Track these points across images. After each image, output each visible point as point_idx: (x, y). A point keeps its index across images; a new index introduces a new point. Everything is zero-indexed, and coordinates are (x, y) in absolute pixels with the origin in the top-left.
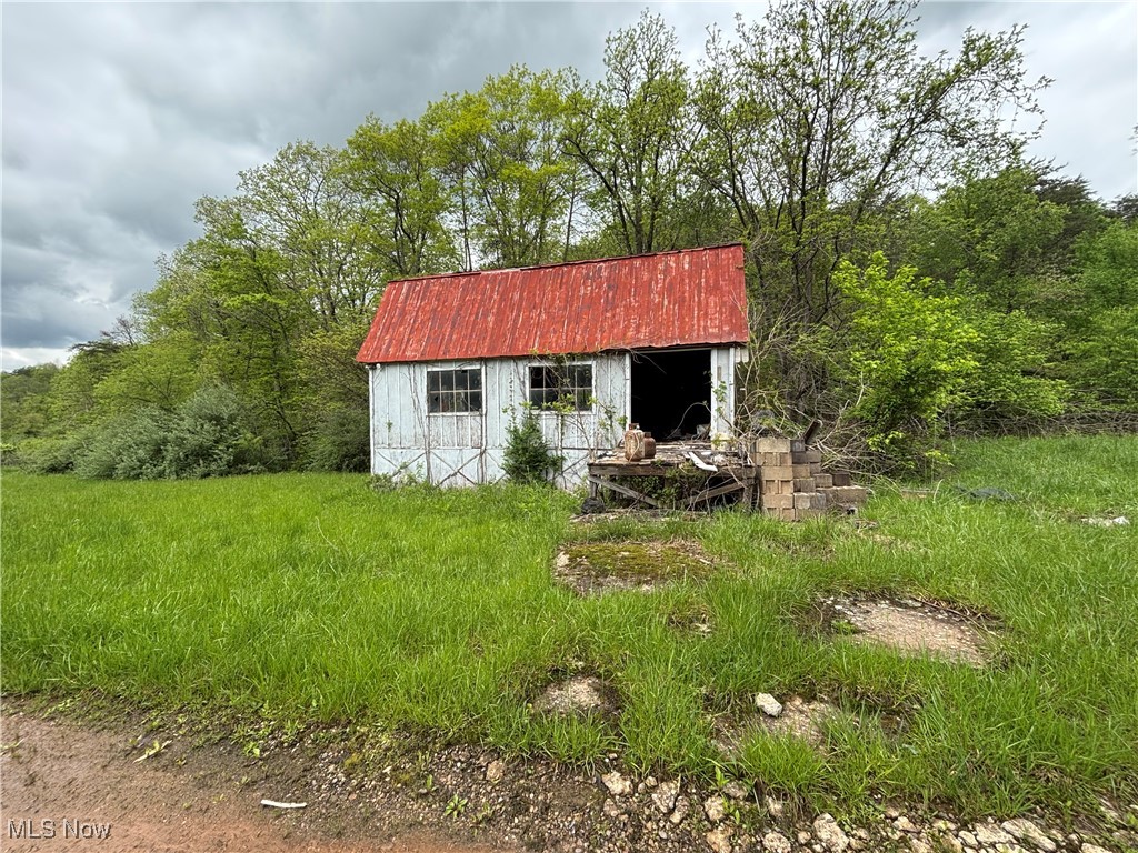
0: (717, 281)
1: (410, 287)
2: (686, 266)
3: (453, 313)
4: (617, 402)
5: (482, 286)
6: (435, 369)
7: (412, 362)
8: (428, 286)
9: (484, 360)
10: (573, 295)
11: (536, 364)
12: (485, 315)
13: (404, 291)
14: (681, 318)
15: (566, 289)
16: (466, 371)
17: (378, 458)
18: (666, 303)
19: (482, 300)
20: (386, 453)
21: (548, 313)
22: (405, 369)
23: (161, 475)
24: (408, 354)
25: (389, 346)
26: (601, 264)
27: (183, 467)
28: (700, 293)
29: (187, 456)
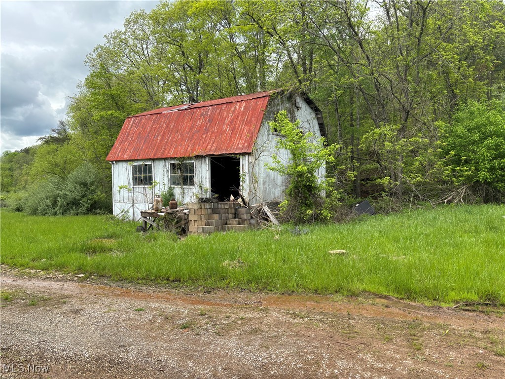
0: (251, 118)
1: (134, 120)
2: (242, 109)
3: (146, 135)
4: (204, 181)
5: (161, 120)
6: (136, 164)
7: (127, 160)
8: (141, 120)
9: (153, 160)
10: (194, 125)
11: (173, 162)
12: (158, 136)
13: (131, 123)
14: (231, 138)
15: (192, 122)
16: (146, 165)
17: (116, 207)
18: (228, 130)
19: (159, 128)
20: (118, 205)
21: (181, 135)
22: (124, 163)
23: (55, 214)
24: (125, 156)
25: (119, 153)
26: (210, 107)
27: (65, 210)
28: (243, 124)
29: (68, 204)
